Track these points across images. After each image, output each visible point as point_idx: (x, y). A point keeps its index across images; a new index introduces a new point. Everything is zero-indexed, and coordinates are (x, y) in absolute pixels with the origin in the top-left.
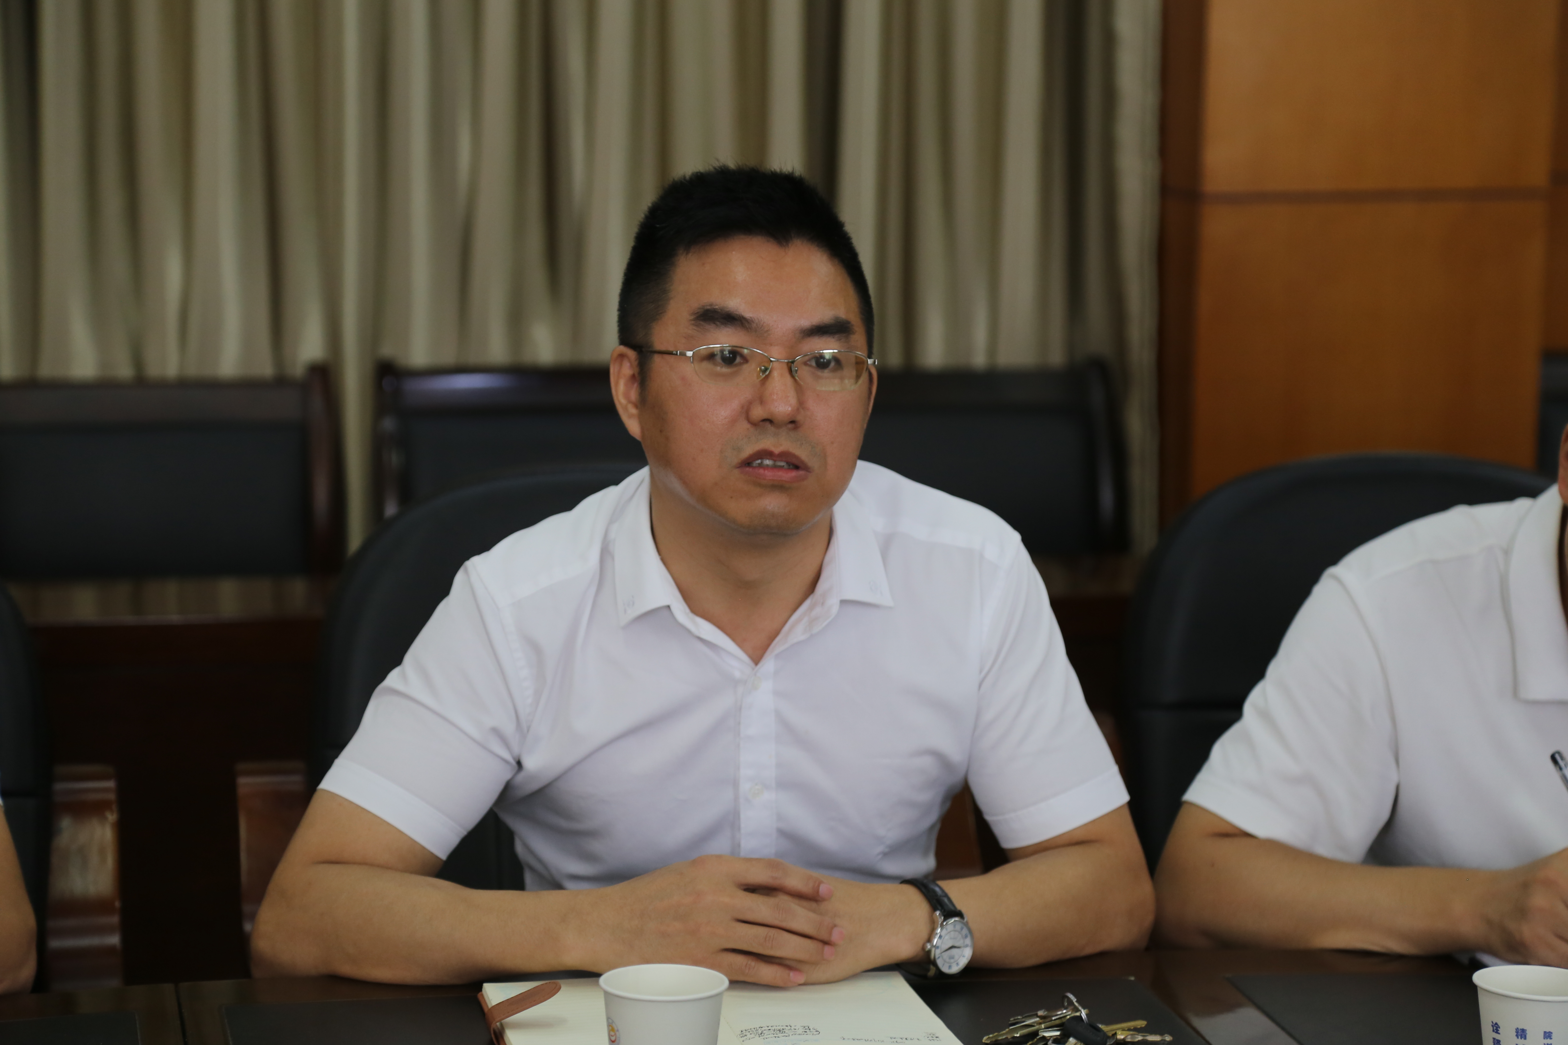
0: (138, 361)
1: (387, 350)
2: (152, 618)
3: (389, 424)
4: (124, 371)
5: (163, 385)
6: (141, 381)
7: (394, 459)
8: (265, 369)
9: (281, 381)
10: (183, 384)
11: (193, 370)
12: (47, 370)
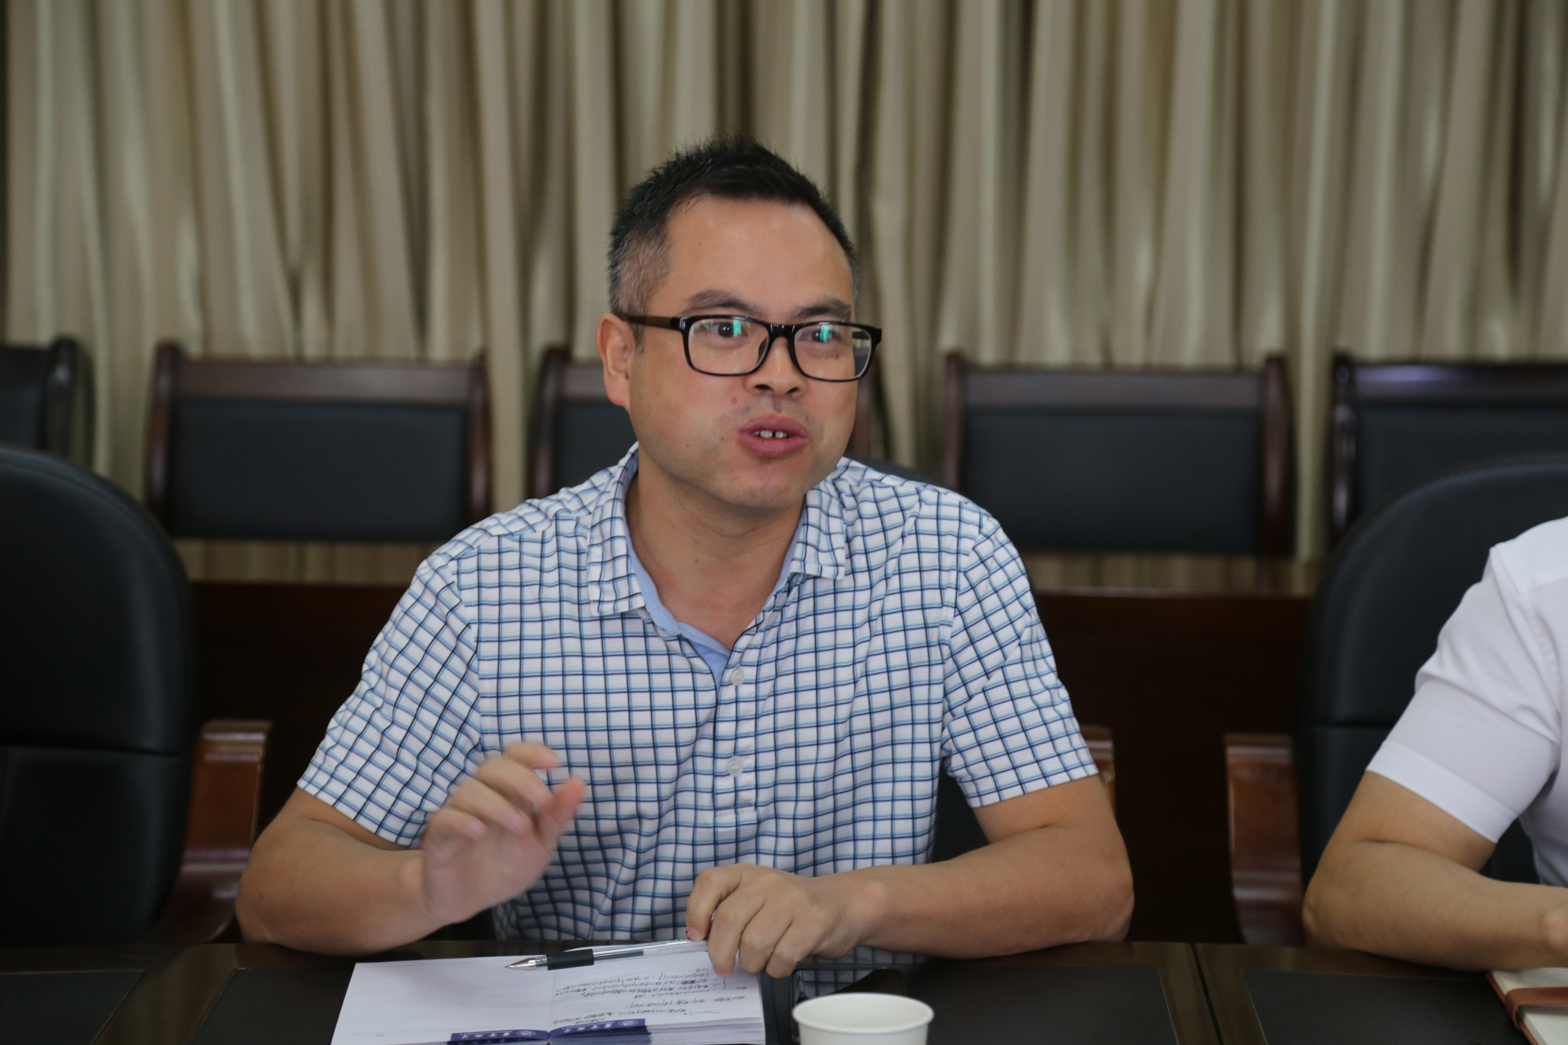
0: (1106, 350)
1: (1343, 343)
2: (1111, 590)
3: (1343, 414)
4: (1093, 358)
5: (1127, 371)
6: (1108, 368)
7: (1346, 448)
8: (1224, 357)
9: (1239, 370)
10: (1147, 370)
11: (1156, 359)
12: (1024, 356)
